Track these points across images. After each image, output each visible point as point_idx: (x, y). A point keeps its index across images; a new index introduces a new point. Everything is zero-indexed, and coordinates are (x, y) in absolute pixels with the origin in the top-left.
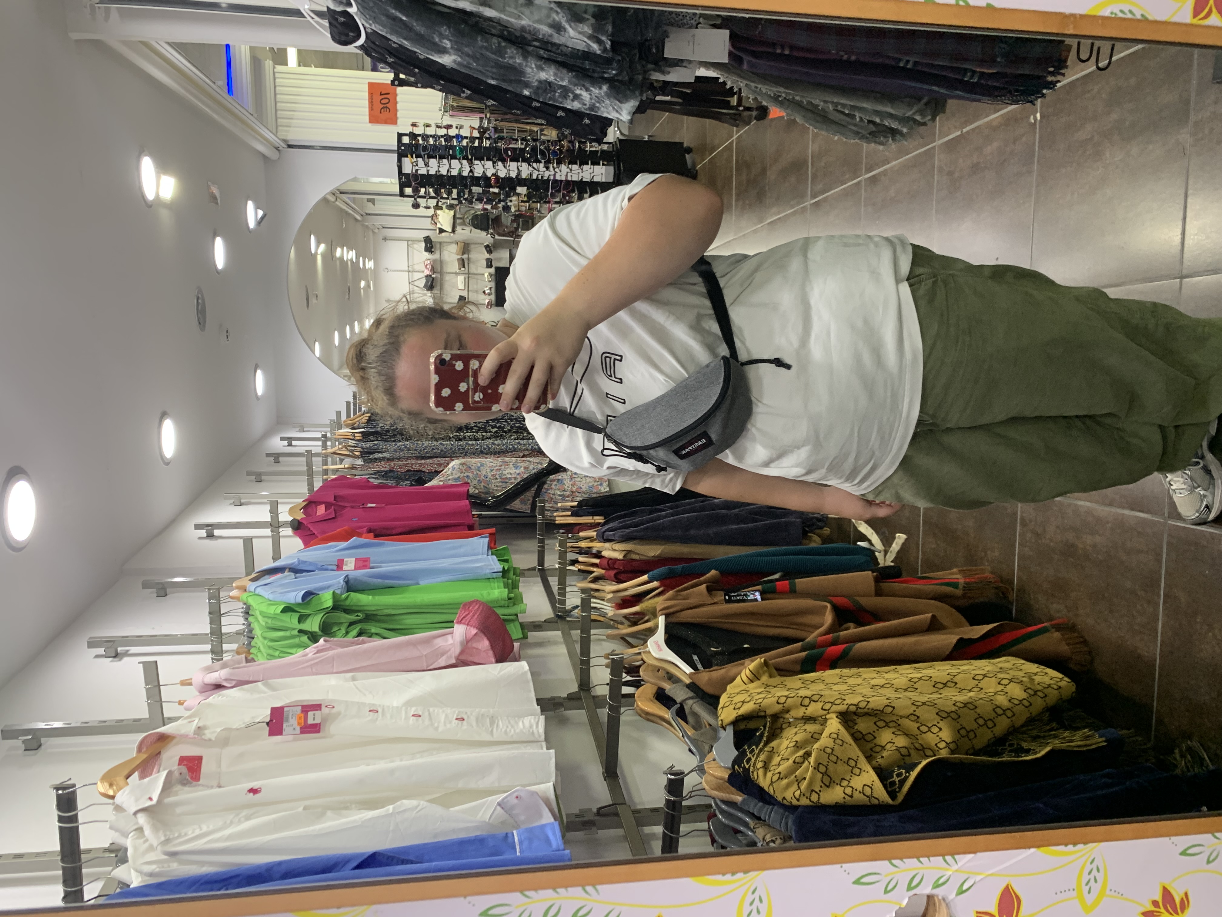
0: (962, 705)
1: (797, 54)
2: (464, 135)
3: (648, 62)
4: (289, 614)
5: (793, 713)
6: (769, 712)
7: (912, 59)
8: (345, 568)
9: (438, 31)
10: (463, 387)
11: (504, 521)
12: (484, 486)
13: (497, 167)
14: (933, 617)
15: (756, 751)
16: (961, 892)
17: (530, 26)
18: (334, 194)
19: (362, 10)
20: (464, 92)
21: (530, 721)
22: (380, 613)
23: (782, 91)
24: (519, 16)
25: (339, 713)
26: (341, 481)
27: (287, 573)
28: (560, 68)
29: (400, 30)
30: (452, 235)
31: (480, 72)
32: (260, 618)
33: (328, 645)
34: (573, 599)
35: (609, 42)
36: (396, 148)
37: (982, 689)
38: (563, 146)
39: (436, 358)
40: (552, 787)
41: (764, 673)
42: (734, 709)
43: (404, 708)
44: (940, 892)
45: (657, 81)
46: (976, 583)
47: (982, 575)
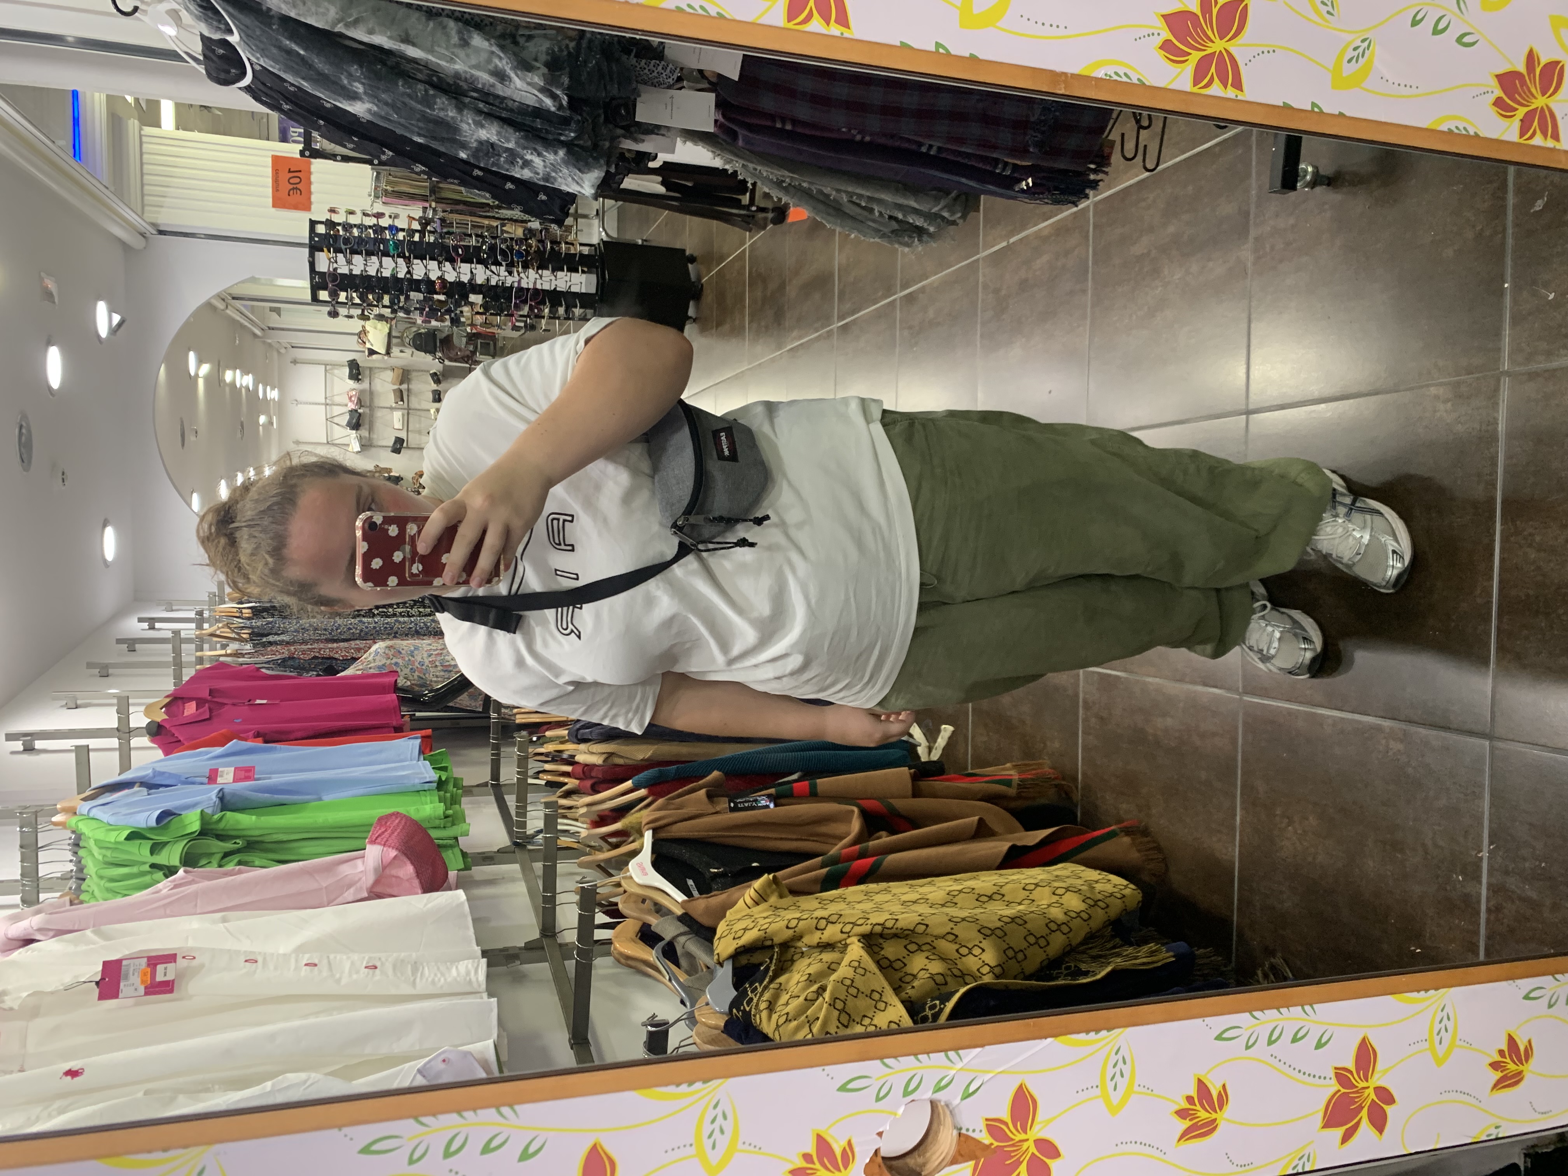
0: (1009, 920)
1: (800, 130)
2: (400, 226)
3: (617, 126)
4: (138, 842)
5: (806, 940)
6: (777, 940)
7: (936, 144)
8: (219, 780)
9: (347, 71)
10: (398, 557)
11: (448, 724)
12: (419, 677)
13: (443, 269)
14: (981, 821)
15: (760, 990)
16: (967, 1096)
17: (466, 72)
18: (223, 300)
19: (245, 38)
20: (384, 153)
21: (467, 967)
22: (267, 839)
23: (786, 175)
24: (452, 59)
25: (202, 966)
26: (219, 668)
27: (136, 788)
28: (505, 126)
29: (296, 66)
30: (386, 358)
31: (402, 125)
32: (96, 851)
33: (190, 877)
34: (535, 821)
35: (566, 98)
36: (307, 241)
37: (1033, 901)
38: (530, 246)
39: (365, 522)
40: (492, 1046)
41: (772, 893)
42: (734, 939)
43: (293, 955)
44: (942, 1096)
45: (629, 151)
46: (1032, 779)
47: (1039, 771)
